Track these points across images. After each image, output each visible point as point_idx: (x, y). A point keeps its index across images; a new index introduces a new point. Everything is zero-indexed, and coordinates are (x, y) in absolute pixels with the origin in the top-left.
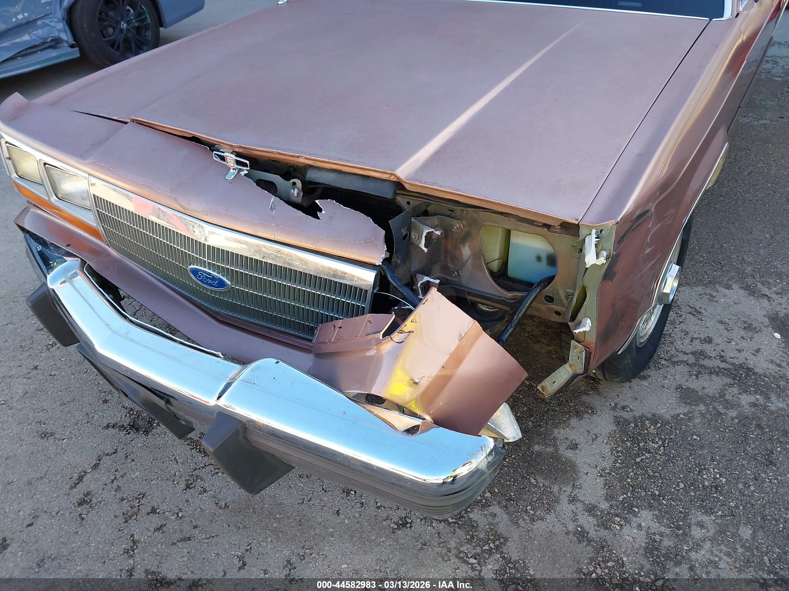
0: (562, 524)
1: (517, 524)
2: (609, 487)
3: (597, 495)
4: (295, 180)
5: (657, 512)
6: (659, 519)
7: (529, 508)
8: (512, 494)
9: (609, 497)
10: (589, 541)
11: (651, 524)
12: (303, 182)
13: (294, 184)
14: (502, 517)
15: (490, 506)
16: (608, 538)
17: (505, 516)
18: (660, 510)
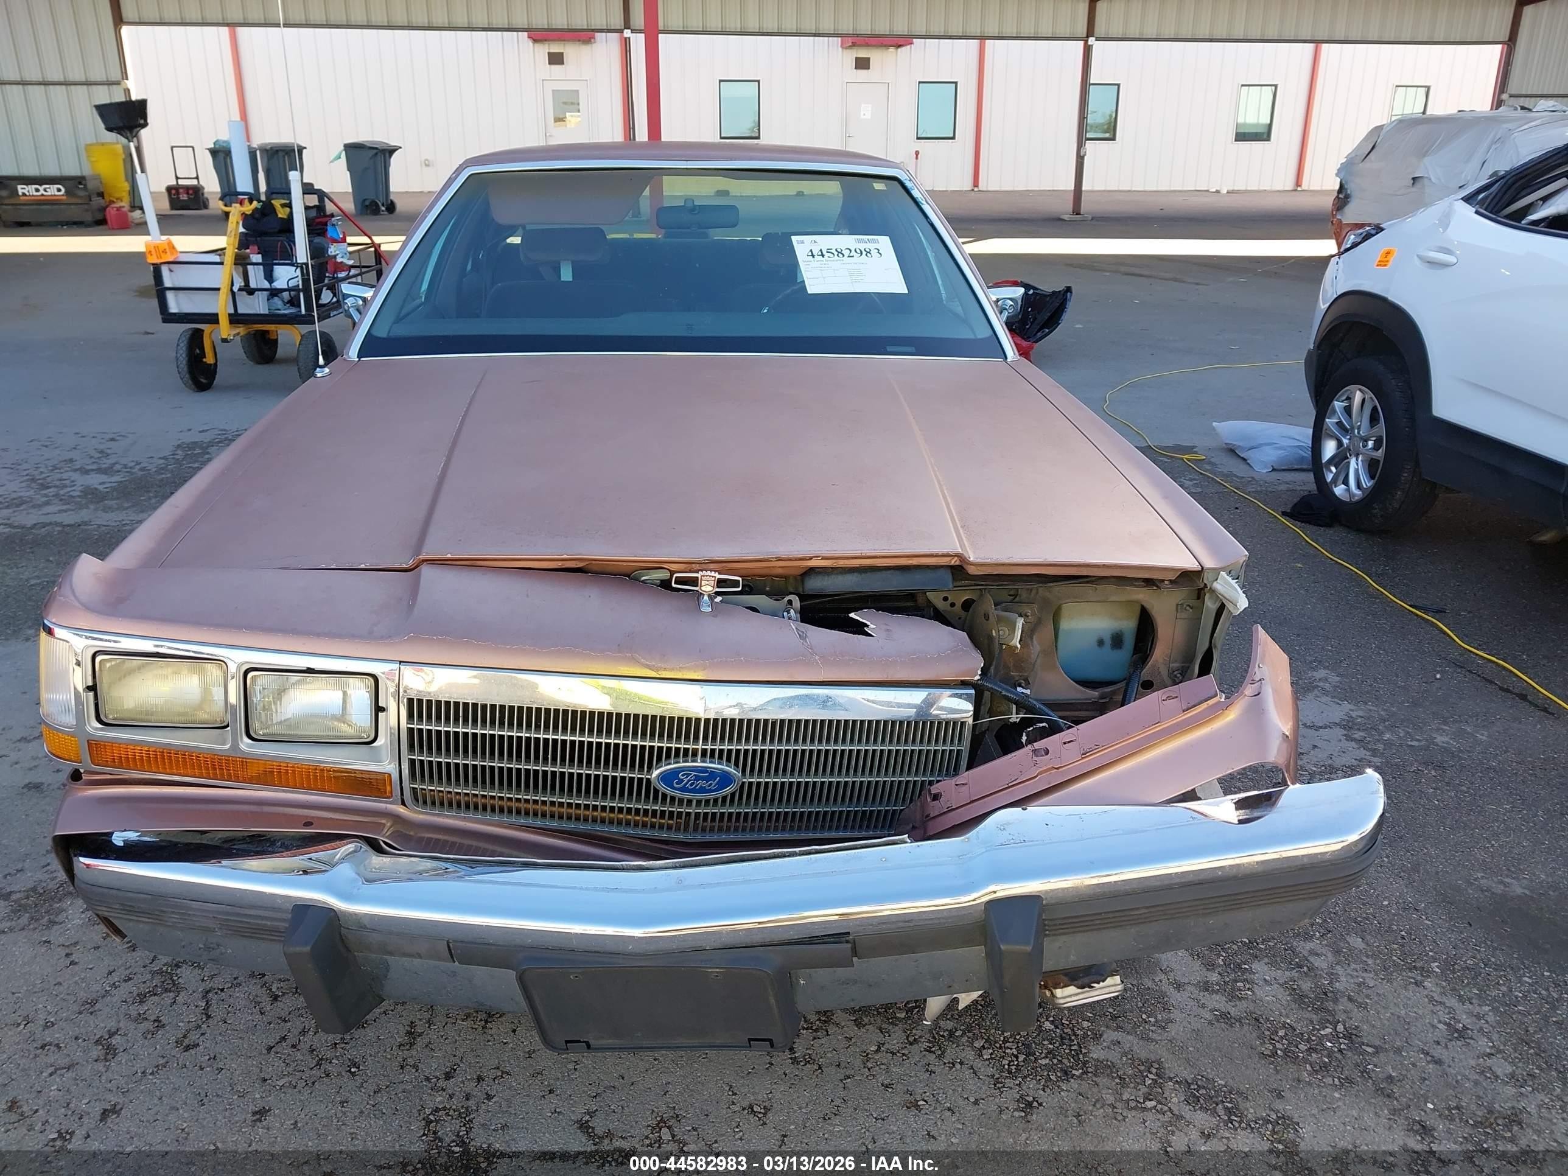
0: (1195, 1016)
1: (1149, 1040)
2: (1198, 955)
3: (1194, 969)
4: (791, 597)
5: (1266, 960)
6: (1273, 964)
7: (1144, 1016)
8: (1111, 1010)
9: (1211, 966)
10: (1239, 1020)
11: (1273, 974)
12: (802, 598)
13: (790, 602)
14: (1129, 1041)
15: (1101, 1035)
16: (1252, 1008)
17: (1130, 1038)
18: (1267, 956)
